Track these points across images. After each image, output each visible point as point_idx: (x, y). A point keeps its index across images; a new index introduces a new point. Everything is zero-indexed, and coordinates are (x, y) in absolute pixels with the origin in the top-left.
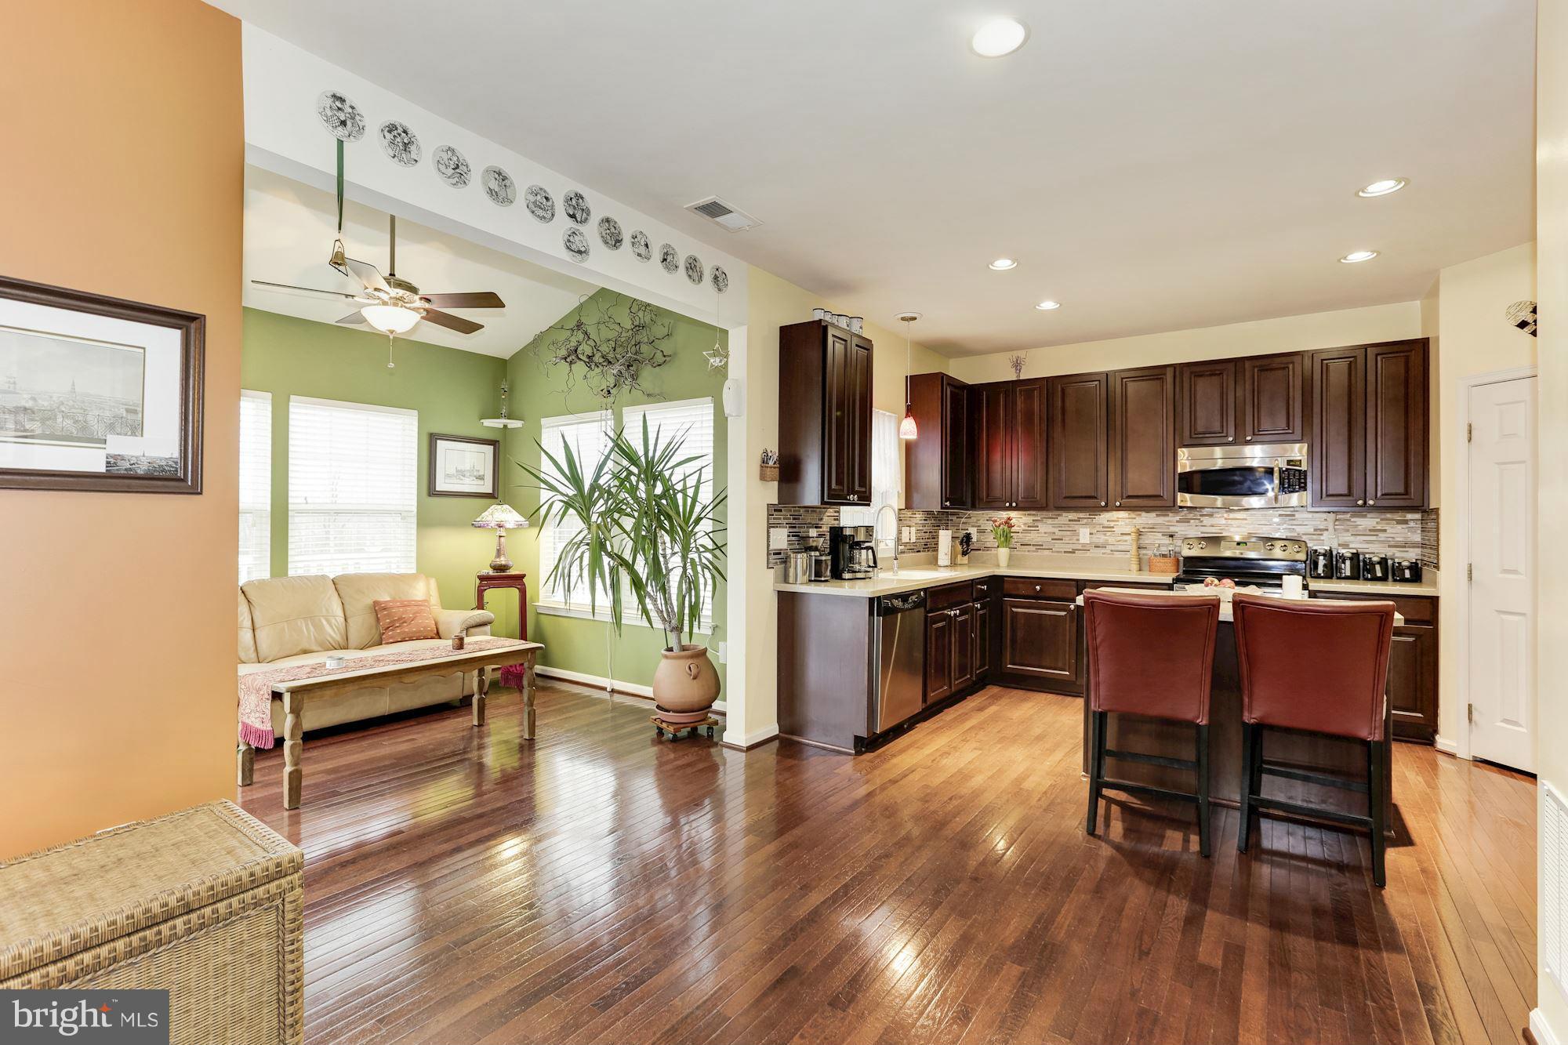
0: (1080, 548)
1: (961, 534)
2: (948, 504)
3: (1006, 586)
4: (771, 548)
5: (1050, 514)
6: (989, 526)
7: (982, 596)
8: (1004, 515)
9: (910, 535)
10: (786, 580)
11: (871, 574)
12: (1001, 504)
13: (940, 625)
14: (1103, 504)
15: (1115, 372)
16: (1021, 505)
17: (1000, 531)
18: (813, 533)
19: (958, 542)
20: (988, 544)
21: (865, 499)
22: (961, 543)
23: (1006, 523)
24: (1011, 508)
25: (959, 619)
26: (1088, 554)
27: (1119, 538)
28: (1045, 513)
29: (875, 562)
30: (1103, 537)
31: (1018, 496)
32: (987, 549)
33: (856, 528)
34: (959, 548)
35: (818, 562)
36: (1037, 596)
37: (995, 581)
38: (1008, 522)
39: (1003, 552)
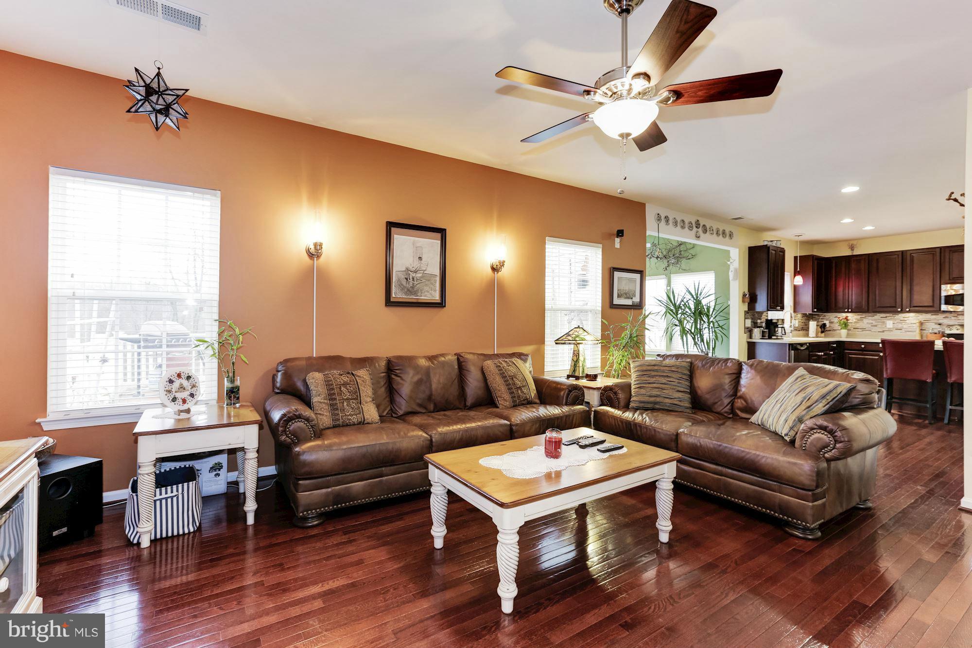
0: (887, 330)
1: (821, 323)
2: (815, 310)
3: (846, 345)
4: (746, 326)
5: (870, 314)
6: (836, 320)
7: (833, 349)
8: (844, 315)
9: (796, 323)
10: (751, 337)
11: (783, 337)
12: (842, 310)
13: (814, 358)
14: (899, 310)
15: (907, 251)
16: (853, 310)
17: (842, 322)
18: (759, 321)
19: (819, 327)
20: (835, 328)
21: (782, 308)
22: (821, 327)
23: (845, 318)
24: (848, 312)
25: (823, 357)
26: (892, 333)
27: (909, 326)
28: (867, 314)
29: (785, 333)
30: (901, 325)
31: (852, 306)
32: (835, 330)
33: (778, 320)
34: (820, 330)
35: (763, 332)
36: (863, 350)
37: (840, 344)
38: (847, 319)
39: (843, 332)
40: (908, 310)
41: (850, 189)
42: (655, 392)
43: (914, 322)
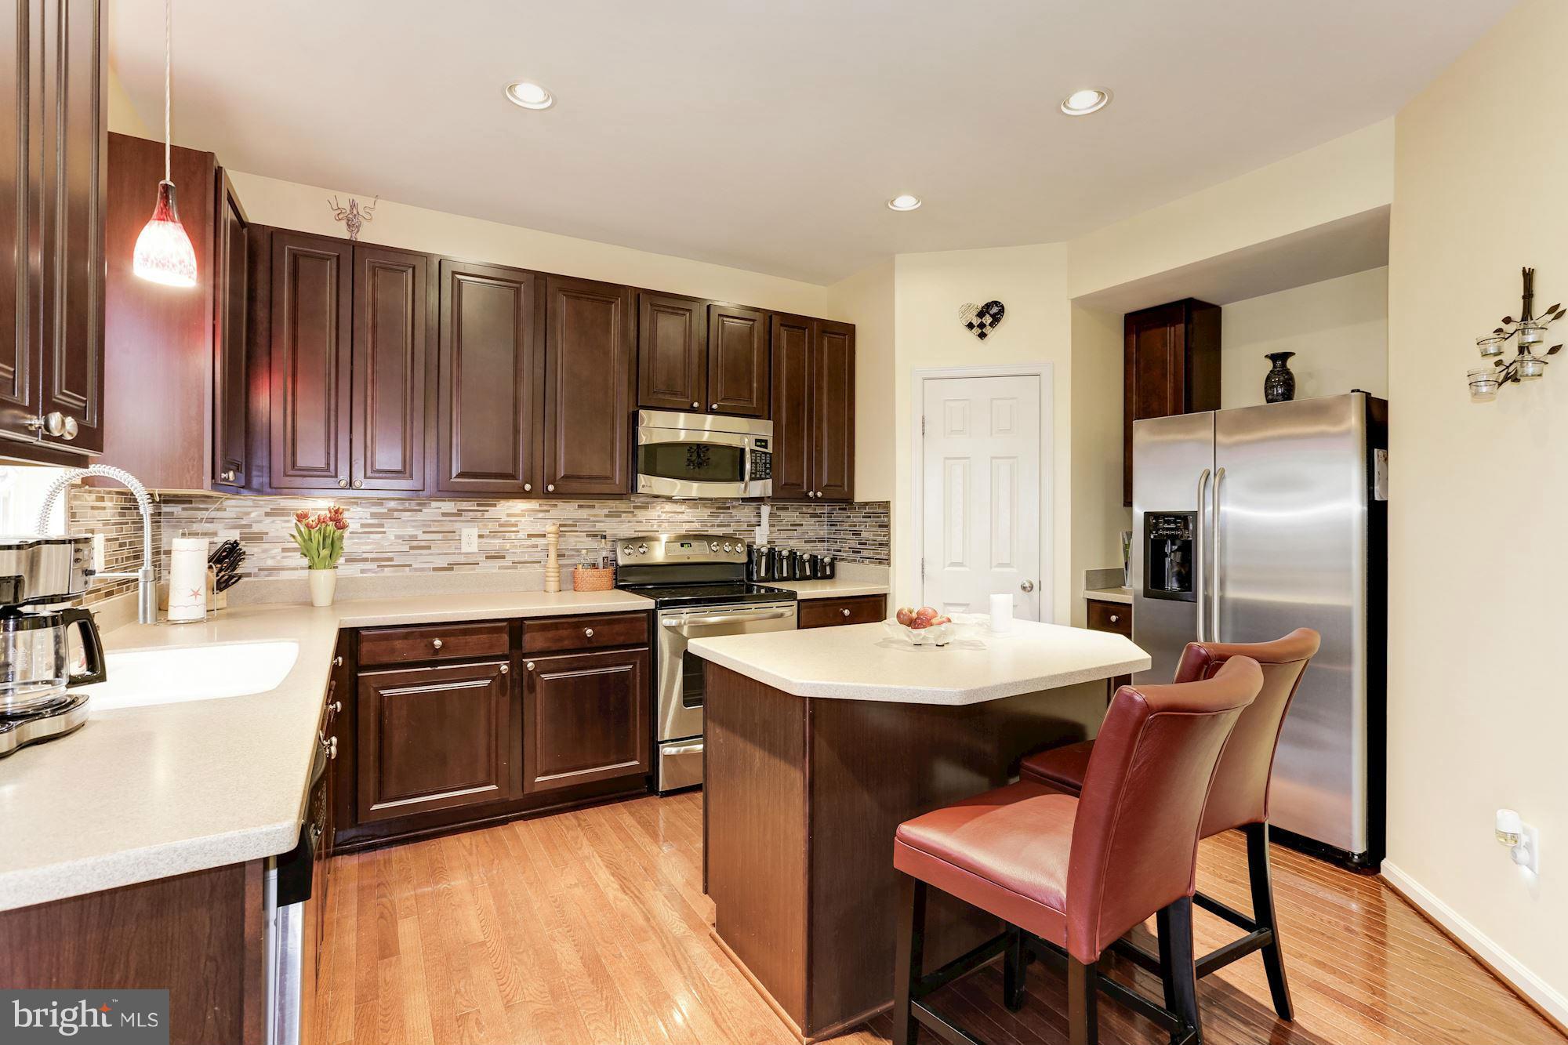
0: (462, 559)
3: (365, 647)
6: (287, 527)
14: (528, 488)
20: (270, 564)
23: (331, 519)
26: (478, 570)
27: (527, 543)
30: (500, 542)
36: (434, 660)
38: (337, 519)
39: (323, 581)
40: (550, 487)
43: (538, 529)
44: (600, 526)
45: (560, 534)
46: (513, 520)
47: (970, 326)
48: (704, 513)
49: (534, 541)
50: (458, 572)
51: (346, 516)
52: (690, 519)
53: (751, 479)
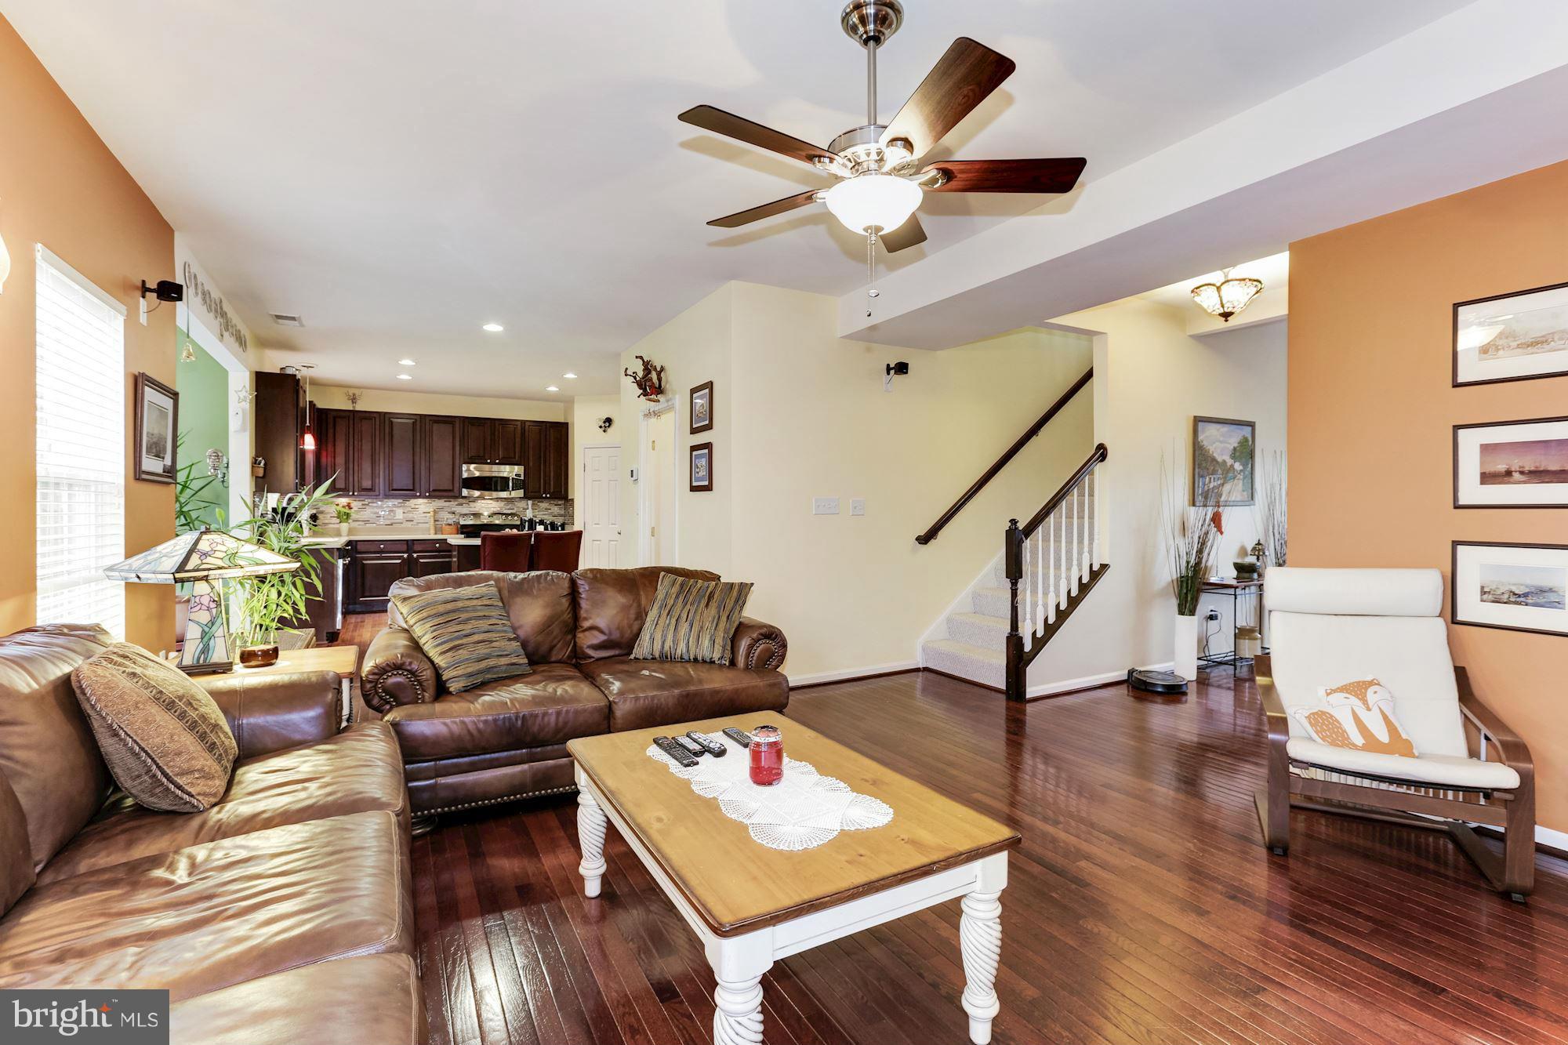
0: (396, 521)
8: (347, 500)
12: (344, 493)
17: (342, 511)
23: (347, 506)
26: (403, 524)
27: (422, 515)
30: (411, 515)
36: (382, 552)
38: (349, 506)
39: (344, 526)
40: (427, 494)
41: (493, 328)
42: (483, 650)
43: (427, 510)
44: (453, 509)
45: (435, 512)
46: (417, 507)
47: (601, 427)
48: (502, 504)
49: (426, 514)
50: (394, 525)
51: (352, 505)
52: (495, 506)
53: (513, 490)
